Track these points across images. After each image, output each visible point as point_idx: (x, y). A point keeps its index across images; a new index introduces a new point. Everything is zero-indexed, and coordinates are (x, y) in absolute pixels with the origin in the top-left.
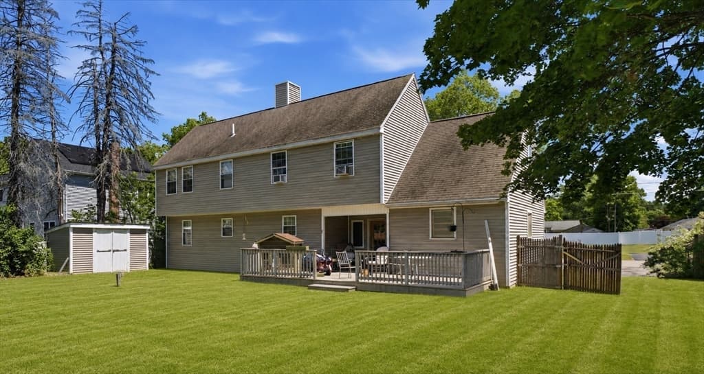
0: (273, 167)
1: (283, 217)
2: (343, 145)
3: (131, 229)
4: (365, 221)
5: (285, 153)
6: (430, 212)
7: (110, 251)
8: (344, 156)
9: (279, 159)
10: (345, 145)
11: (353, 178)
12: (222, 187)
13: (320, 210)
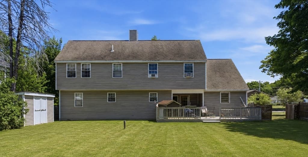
0: (149, 70)
1: (150, 93)
2: (188, 64)
3: (48, 97)
4: (179, 96)
5: (157, 64)
6: (221, 93)
7: (40, 110)
8: (189, 69)
9: (153, 67)
10: (189, 65)
11: (193, 78)
12: (114, 77)
13: (171, 91)
